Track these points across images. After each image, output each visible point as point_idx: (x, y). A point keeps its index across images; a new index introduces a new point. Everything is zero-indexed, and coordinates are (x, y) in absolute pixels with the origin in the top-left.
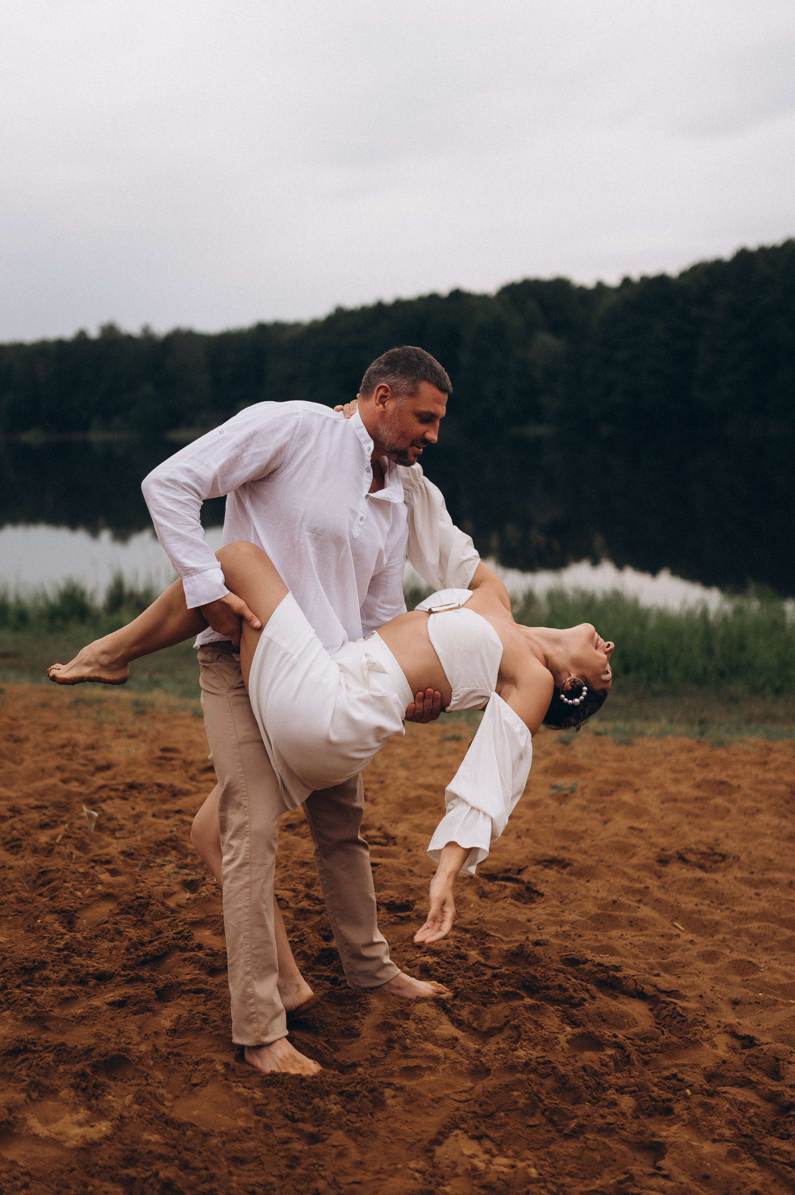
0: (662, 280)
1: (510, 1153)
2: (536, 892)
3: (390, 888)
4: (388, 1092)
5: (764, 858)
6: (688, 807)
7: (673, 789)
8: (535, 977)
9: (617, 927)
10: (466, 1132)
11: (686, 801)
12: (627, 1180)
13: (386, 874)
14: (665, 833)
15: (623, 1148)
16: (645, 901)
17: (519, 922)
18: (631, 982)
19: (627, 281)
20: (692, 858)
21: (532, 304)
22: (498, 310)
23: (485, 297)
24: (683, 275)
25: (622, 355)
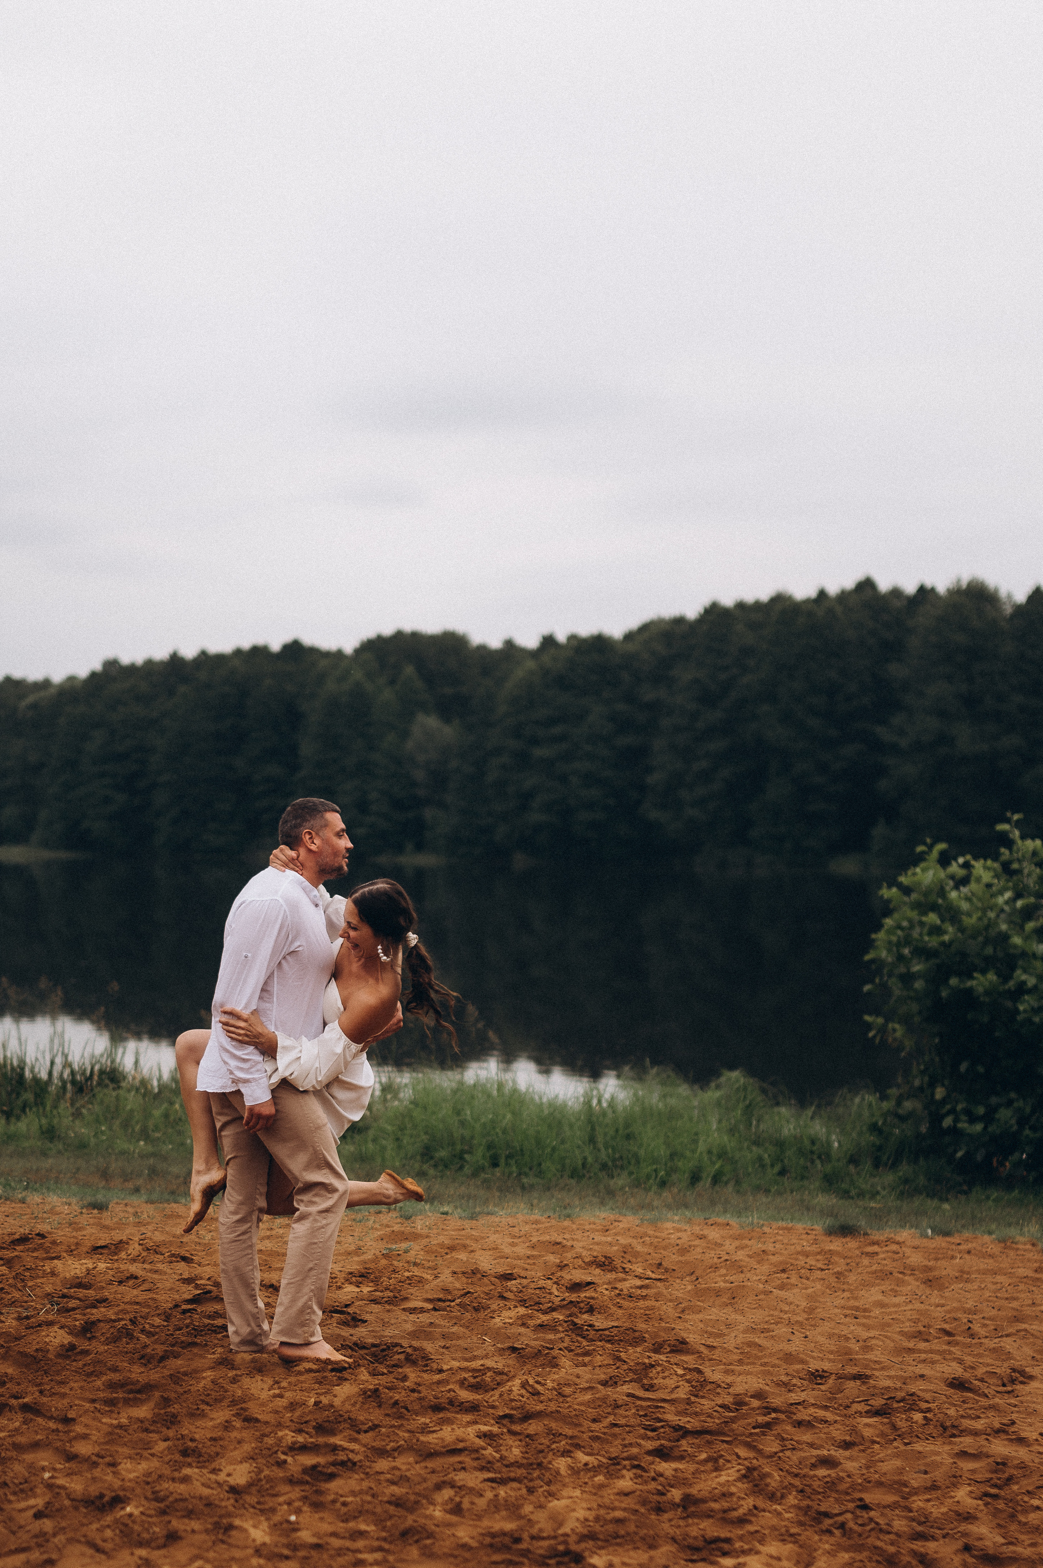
0: (599, 643)
19: (548, 641)
21: (409, 670)
22: (358, 675)
23: (339, 654)
24: (629, 637)
25: (539, 752)
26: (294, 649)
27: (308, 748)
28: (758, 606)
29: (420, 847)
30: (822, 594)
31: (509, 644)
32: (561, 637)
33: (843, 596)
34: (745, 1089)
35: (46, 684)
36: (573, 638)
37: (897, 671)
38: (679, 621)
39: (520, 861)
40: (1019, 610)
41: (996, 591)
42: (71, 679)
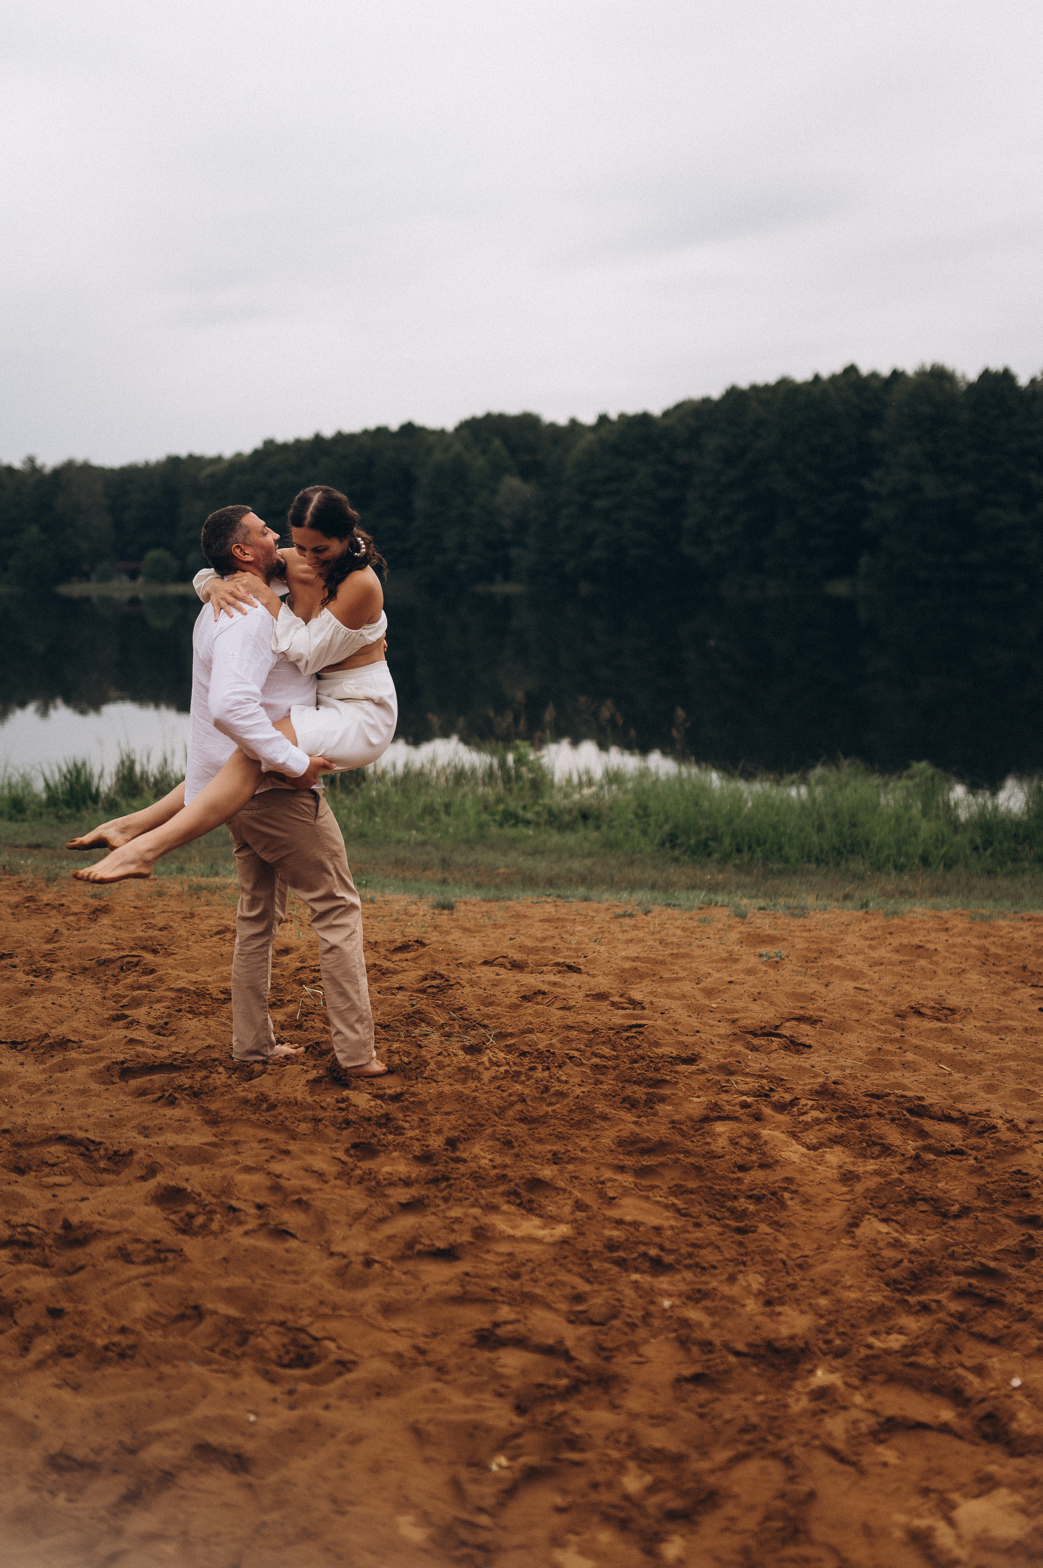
0: (644, 419)
1: (914, 1231)
2: (801, 1044)
3: (666, 1045)
4: (786, 1195)
5: (993, 1009)
6: (898, 969)
7: (875, 954)
8: (854, 1108)
9: (892, 1070)
10: (876, 1216)
11: (893, 964)
12: (1027, 1240)
13: (656, 1033)
14: (889, 993)
15: (1008, 1221)
16: (904, 1048)
17: (805, 1068)
18: (936, 1109)
19: (603, 419)
20: (928, 1012)
21: (497, 443)
22: (458, 447)
23: (442, 432)
24: (667, 414)
25: (601, 504)
26: (409, 430)
27: (420, 504)
28: (767, 388)
29: (507, 578)
30: (817, 378)
31: (574, 423)
32: (613, 415)
33: (834, 379)
34: (933, 778)
35: (219, 459)
36: (622, 417)
37: (876, 435)
38: (706, 401)
39: (585, 588)
40: (972, 387)
41: (954, 372)
42: (239, 455)
